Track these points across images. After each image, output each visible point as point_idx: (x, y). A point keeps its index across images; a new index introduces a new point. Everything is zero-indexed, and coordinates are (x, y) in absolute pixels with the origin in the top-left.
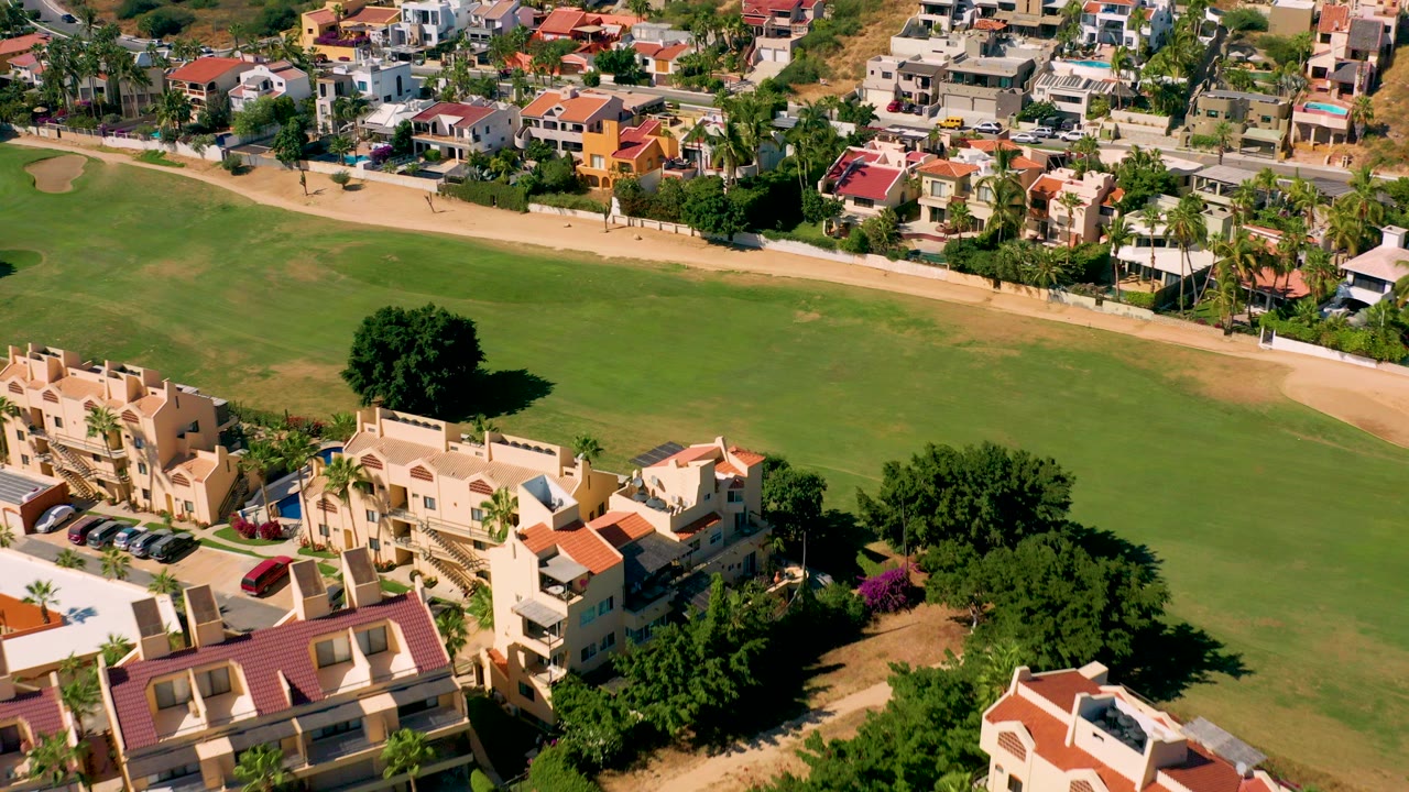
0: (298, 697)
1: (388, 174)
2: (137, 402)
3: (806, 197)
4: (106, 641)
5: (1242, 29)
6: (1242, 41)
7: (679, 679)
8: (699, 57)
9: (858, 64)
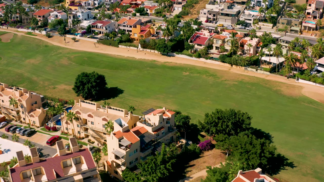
0: (58, 176)
1: (85, 38)
2: (21, 97)
3: (186, 44)
4: (12, 158)
5: (290, 3)
6: (290, 6)
7: (154, 170)
8: (160, 9)
9: (198, 11)
